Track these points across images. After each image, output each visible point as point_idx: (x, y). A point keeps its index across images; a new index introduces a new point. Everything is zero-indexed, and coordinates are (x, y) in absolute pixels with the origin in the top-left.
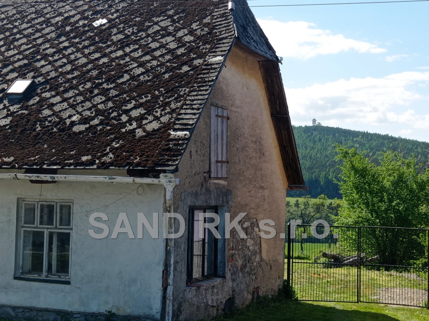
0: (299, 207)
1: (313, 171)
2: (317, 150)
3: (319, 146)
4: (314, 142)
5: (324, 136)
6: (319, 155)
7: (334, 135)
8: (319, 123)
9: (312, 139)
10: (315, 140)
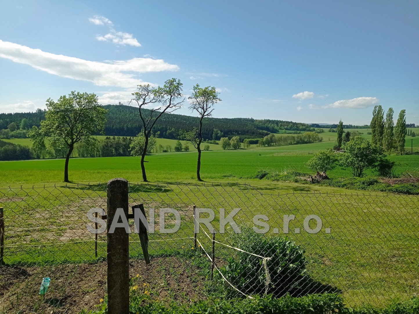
0: (115, 140)
1: (121, 124)
2: (122, 115)
3: (122, 113)
4: (120, 112)
5: (125, 109)
6: (123, 117)
7: (129, 109)
8: (122, 104)
9: (119, 110)
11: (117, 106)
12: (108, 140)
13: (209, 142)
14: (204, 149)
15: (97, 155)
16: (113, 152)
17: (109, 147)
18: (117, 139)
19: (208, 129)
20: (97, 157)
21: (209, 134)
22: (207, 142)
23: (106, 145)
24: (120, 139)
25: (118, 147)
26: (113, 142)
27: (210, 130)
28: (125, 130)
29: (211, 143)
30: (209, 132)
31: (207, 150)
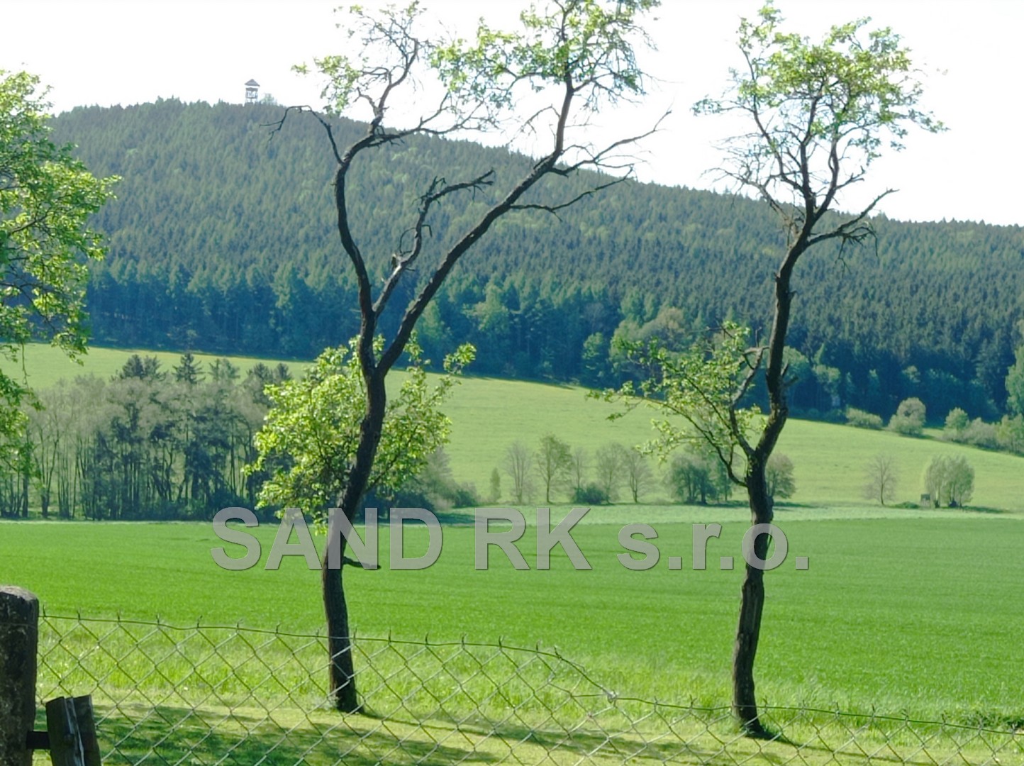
0: (192, 382)
1: (247, 255)
2: (260, 185)
3: (267, 173)
4: (252, 159)
5: (287, 140)
6: (268, 204)
7: (322, 140)
8: (269, 97)
9: (242, 149)
10: (253, 153)
11: (225, 112)
12: (136, 383)
13: (968, 433)
14: (926, 497)
15: (45, 504)
16: (169, 485)
17: (140, 441)
18: (206, 379)
19: (965, 323)
20: (45, 515)
21: (980, 370)
22: (953, 432)
23: (125, 421)
24: (237, 382)
25: (214, 443)
26: (176, 404)
27: (987, 334)
28: (279, 304)
29: (989, 445)
30: (974, 348)
31: (953, 505)
